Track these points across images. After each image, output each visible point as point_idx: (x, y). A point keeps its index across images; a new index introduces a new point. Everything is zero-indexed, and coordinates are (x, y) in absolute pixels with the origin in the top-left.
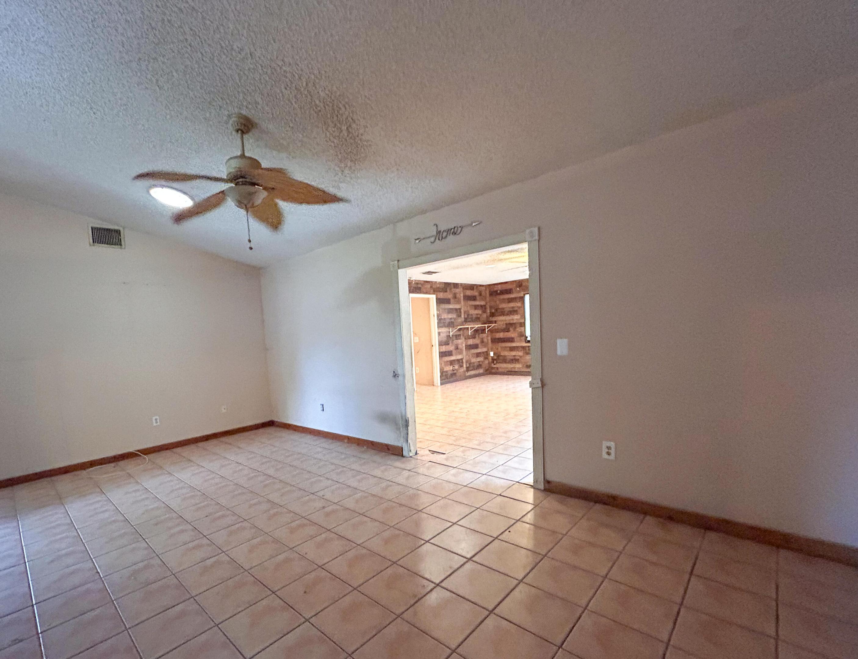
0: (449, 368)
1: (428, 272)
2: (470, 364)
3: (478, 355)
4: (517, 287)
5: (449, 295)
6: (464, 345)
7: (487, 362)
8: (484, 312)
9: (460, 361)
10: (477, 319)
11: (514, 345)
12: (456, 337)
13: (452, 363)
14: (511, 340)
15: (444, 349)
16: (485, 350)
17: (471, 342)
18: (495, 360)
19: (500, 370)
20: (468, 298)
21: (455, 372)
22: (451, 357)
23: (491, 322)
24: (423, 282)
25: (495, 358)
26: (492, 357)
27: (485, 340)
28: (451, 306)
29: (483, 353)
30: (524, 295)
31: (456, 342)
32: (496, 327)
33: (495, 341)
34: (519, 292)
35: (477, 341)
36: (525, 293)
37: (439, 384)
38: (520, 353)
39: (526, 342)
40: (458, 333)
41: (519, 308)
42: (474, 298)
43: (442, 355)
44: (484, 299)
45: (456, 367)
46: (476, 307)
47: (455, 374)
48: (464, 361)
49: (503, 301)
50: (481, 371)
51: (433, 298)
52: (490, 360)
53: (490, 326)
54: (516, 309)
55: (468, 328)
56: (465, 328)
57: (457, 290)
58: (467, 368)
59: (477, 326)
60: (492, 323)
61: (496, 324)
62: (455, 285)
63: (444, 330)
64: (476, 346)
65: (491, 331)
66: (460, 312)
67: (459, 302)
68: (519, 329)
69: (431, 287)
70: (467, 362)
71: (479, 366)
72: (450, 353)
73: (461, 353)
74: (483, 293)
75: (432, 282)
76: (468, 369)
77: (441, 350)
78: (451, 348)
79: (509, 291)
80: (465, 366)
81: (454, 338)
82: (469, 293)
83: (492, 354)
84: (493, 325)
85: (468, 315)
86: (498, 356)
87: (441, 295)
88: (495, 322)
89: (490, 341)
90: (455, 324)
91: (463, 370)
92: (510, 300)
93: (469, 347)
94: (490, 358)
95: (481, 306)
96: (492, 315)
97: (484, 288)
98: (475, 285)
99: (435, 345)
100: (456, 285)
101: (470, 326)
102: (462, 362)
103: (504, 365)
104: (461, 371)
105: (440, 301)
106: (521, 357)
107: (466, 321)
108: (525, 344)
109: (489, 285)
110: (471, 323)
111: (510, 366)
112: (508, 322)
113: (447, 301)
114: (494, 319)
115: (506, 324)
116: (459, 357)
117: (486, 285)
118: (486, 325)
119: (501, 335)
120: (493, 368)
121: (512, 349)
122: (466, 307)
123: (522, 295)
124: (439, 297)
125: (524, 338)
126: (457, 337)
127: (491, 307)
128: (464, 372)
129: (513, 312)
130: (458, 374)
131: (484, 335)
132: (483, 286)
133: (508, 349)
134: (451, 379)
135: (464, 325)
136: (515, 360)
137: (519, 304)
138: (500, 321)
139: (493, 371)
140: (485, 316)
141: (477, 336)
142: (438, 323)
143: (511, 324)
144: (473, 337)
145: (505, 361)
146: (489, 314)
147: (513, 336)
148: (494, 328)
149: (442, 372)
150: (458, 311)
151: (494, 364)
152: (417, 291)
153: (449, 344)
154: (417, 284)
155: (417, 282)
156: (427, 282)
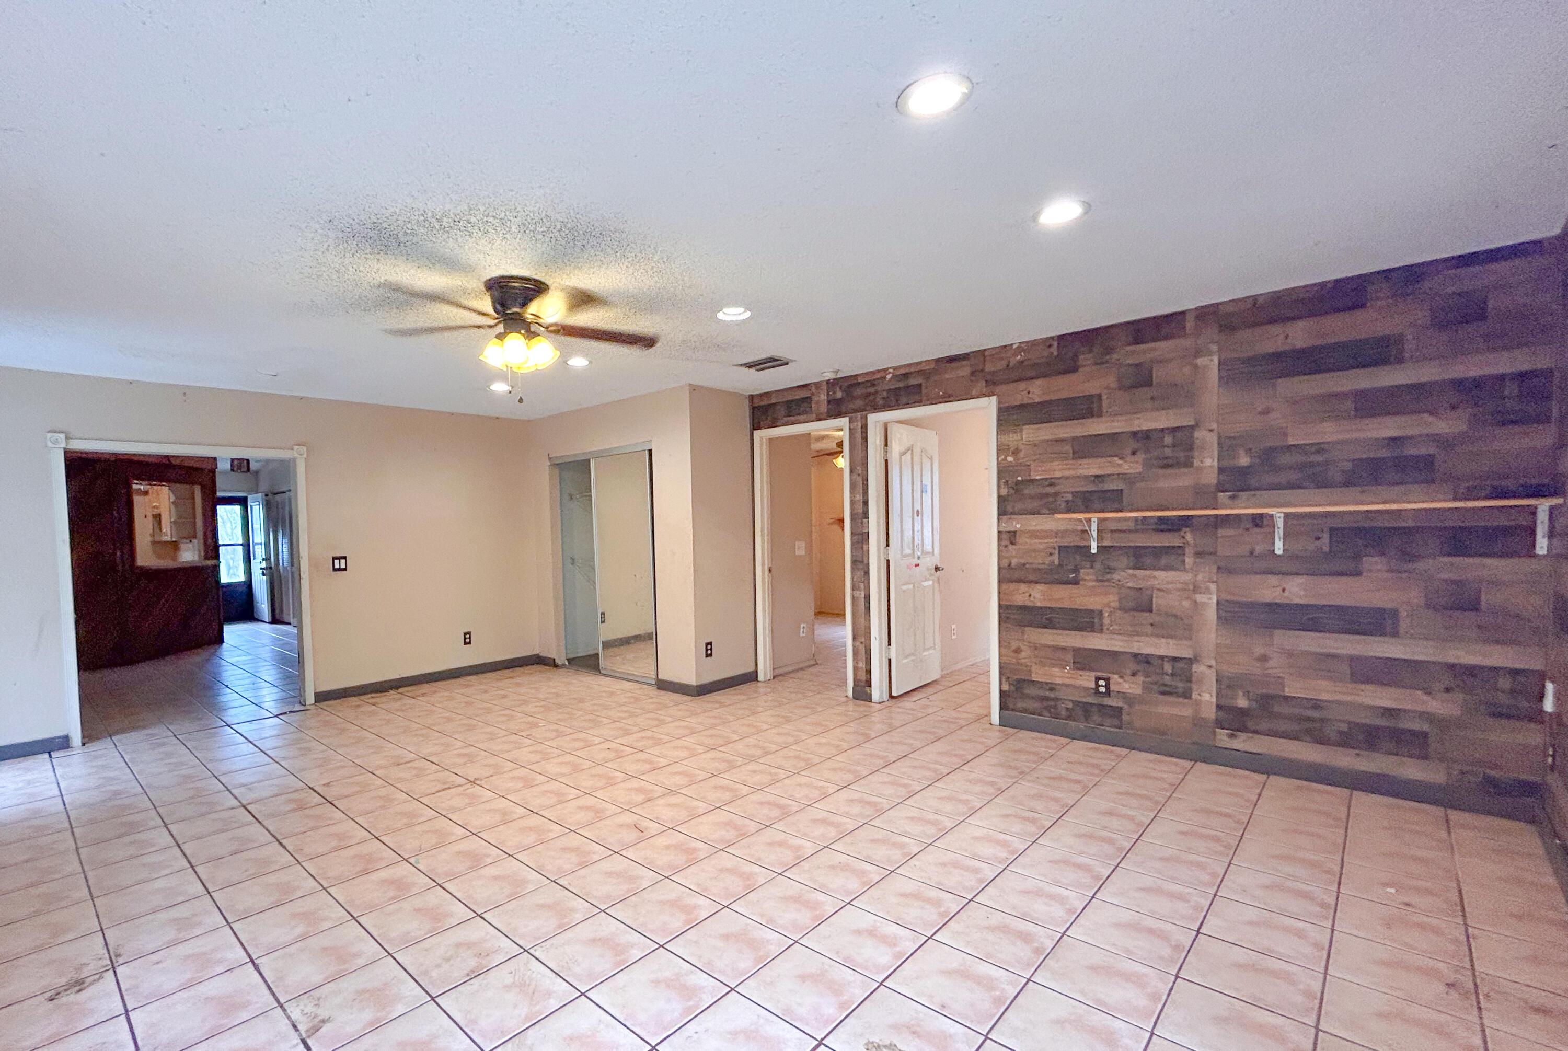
0: (1068, 679)
5: (1087, 382)
6: (1209, 600)
12: (1142, 556)
13: (1088, 660)
15: (1039, 595)
21: (1109, 702)
22: (1090, 635)
47: (1108, 712)
51: (986, 408)
62: (1152, 324)
63: (1050, 522)
69: (973, 372)
72: (1080, 620)
77: (1020, 600)
78: (1090, 597)
100: (1157, 327)
113: (1081, 409)
149: (1017, 684)
152: (904, 400)
153: (1076, 582)
154: (906, 376)
155: (903, 371)
156: (951, 359)
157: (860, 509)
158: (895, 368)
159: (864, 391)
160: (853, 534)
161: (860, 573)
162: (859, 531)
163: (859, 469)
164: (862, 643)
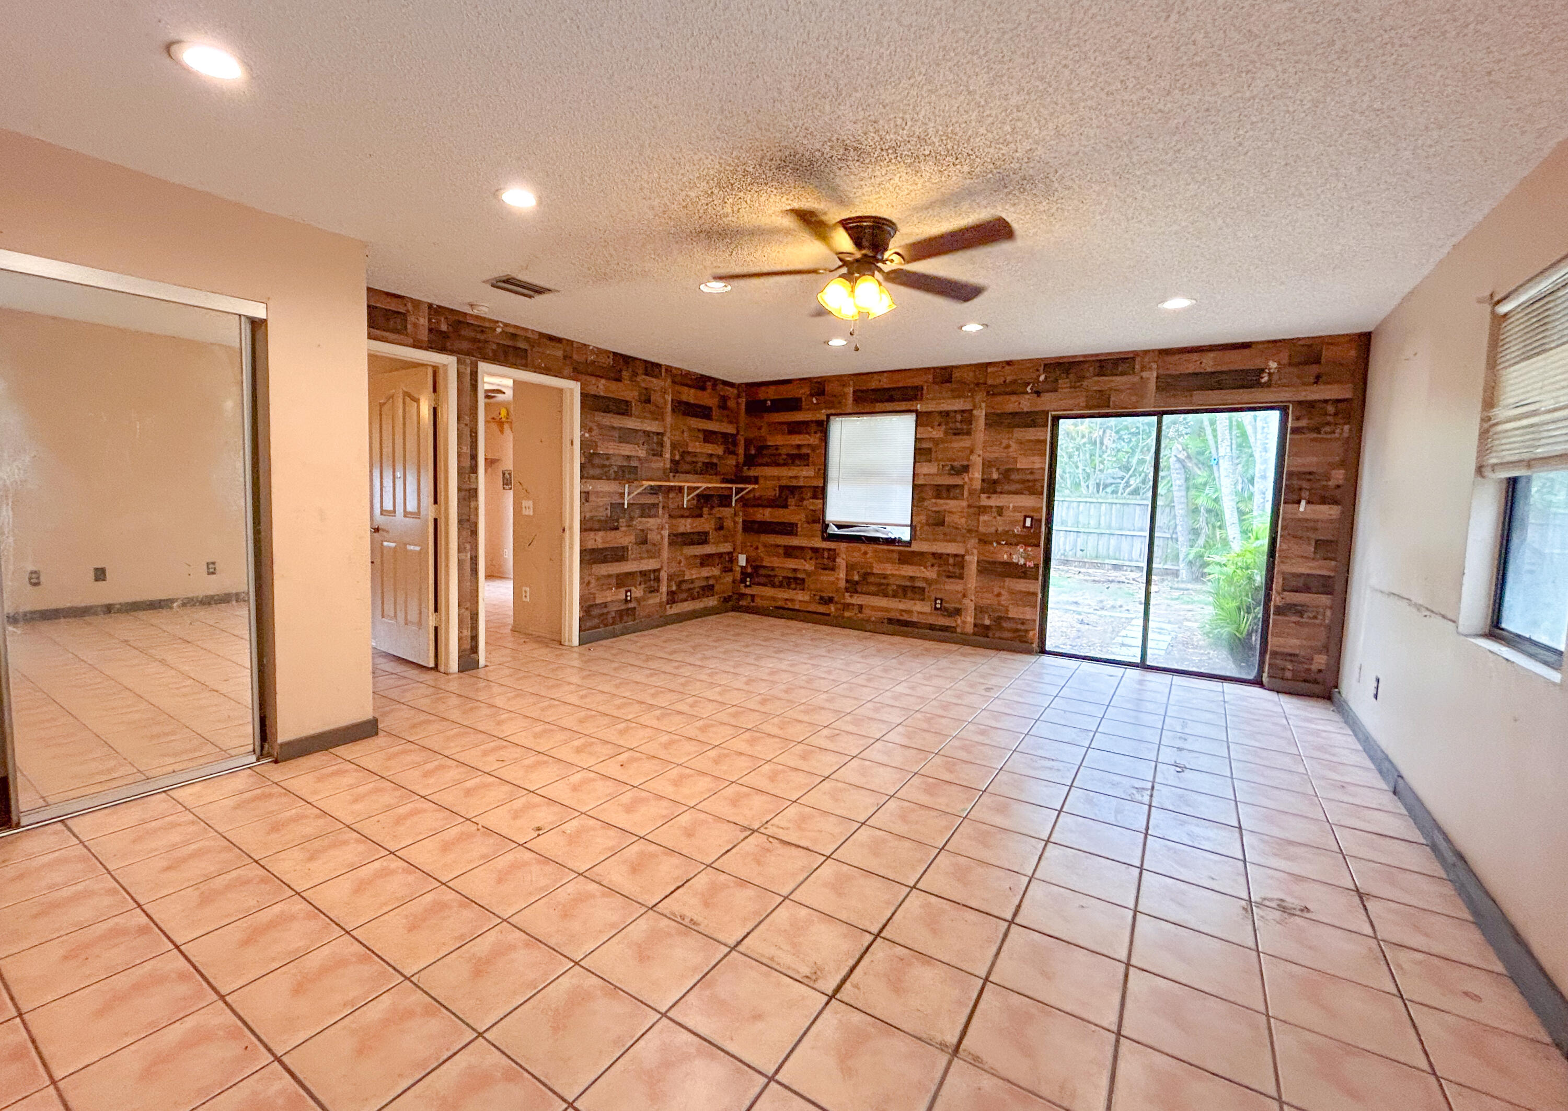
0: (613, 596)
1: (507, 281)
2: (679, 585)
3: (705, 560)
4: (812, 395)
5: (625, 391)
6: (666, 533)
7: (729, 578)
8: (730, 452)
9: (650, 578)
10: (709, 468)
11: (795, 542)
12: (643, 510)
13: (622, 580)
14: (788, 529)
15: (599, 540)
16: (726, 548)
17: (686, 525)
18: (750, 575)
19: (759, 602)
20: (685, 409)
21: (631, 605)
22: (623, 563)
23: (747, 480)
24: (536, 337)
25: (749, 570)
26: (742, 567)
27: (728, 523)
28: (630, 423)
29: (720, 555)
30: (828, 416)
31: (641, 523)
32: (757, 494)
33: (753, 527)
34: (817, 408)
35: (705, 524)
36: (829, 412)
37: (576, 641)
38: (809, 566)
39: (824, 539)
40: (651, 500)
41: (813, 448)
42: (704, 412)
43: (590, 557)
44: (732, 418)
45: (638, 592)
46: (709, 437)
47: (631, 612)
48: (664, 575)
49: (776, 427)
50: (712, 602)
51: (572, 390)
52: (738, 576)
53: (743, 489)
54: (805, 451)
55: (681, 489)
56: (671, 489)
57: (656, 383)
58: (671, 593)
59: (704, 485)
60: (749, 483)
61: (756, 486)
62: (649, 365)
63: (606, 486)
64: (701, 538)
65: (745, 503)
66: (661, 444)
67: (658, 415)
68: (812, 504)
69: (565, 357)
70: (670, 578)
71: (708, 590)
72: (618, 554)
73: (654, 554)
74: (731, 404)
75: (570, 342)
76: (672, 598)
77: (590, 545)
78: (623, 538)
79: (794, 404)
80: (664, 589)
81: (637, 512)
82: (690, 395)
83: (742, 560)
84: (751, 487)
85: (684, 454)
86: (756, 568)
87: (601, 387)
88: (756, 480)
89: (740, 527)
90: (642, 473)
91: (658, 600)
92: (795, 428)
93: (680, 540)
94: (738, 569)
95: (725, 435)
96: (750, 461)
97: (733, 392)
98: (710, 378)
99: (571, 528)
100: (652, 368)
101: (686, 485)
102: (657, 579)
103: (769, 592)
104: (651, 602)
105: (591, 403)
106: (809, 574)
107: (676, 468)
108: (819, 543)
109: (747, 385)
110: (689, 476)
111: (782, 594)
112: (784, 482)
113: (622, 408)
114: (752, 473)
115: (780, 487)
116: (649, 565)
117: (740, 385)
118: (734, 486)
119: (766, 515)
120: (743, 596)
121: (790, 552)
122: (677, 433)
123: (824, 418)
124: (592, 390)
125: (818, 527)
126: (647, 510)
127: (748, 442)
128: (661, 605)
129: (798, 458)
130: (640, 613)
131: (727, 512)
132: (732, 385)
133: (781, 551)
134: (618, 627)
135: (669, 481)
136: (795, 581)
137: (814, 440)
138: (766, 478)
139: (743, 603)
140: (731, 461)
141: (705, 510)
142: (583, 466)
143: (793, 490)
144: (695, 512)
145: (770, 581)
146: (741, 459)
147: (794, 519)
148: (751, 495)
149: (587, 609)
150: (654, 442)
151: (746, 586)
152: (511, 359)
153: (617, 528)
154: (514, 336)
155: (511, 330)
156: (551, 338)
157: (467, 463)
158: (506, 325)
159: (473, 334)
160: (459, 490)
161: (466, 533)
162: (466, 486)
163: (467, 419)
164: (467, 609)
